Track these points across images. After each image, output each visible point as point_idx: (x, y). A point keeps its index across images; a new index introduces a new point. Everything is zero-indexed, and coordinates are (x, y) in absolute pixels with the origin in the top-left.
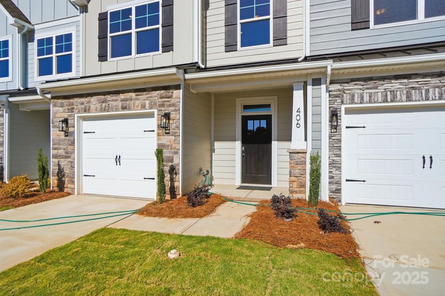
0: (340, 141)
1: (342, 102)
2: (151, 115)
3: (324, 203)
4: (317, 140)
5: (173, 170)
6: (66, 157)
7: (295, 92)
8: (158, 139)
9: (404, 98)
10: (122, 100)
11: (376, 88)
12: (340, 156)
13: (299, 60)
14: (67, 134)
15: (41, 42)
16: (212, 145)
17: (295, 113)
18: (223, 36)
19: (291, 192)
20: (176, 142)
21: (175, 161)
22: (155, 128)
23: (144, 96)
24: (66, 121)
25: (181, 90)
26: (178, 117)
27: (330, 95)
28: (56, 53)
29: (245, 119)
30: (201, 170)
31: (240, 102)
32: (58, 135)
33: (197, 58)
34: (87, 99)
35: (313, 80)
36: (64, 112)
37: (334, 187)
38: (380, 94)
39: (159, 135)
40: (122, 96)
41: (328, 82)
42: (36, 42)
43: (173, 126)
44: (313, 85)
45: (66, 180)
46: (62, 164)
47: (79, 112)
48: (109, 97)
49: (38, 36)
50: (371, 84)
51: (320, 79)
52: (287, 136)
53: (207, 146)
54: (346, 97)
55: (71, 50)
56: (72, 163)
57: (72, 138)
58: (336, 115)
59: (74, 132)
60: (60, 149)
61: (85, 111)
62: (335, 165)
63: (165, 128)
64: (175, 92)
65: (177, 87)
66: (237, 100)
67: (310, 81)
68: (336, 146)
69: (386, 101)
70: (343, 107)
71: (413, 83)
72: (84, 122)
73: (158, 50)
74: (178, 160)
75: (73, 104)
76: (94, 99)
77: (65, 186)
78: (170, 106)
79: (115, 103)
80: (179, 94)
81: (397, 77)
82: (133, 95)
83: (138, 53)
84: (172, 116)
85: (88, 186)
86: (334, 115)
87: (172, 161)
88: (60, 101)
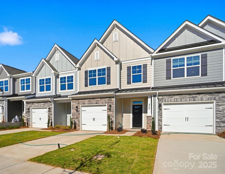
0: (162, 113)
1: (162, 102)
2: (105, 106)
3: (157, 131)
4: (155, 113)
5: (112, 122)
6: (77, 119)
7: (148, 99)
8: (107, 113)
9: (180, 101)
10: (96, 101)
11: (172, 98)
12: (162, 118)
13: (151, 88)
14: (77, 111)
15: (61, 78)
16: (122, 115)
17: (148, 105)
18: (126, 79)
19: (147, 128)
20: (113, 114)
21: (113, 119)
22: (107, 110)
23: (103, 100)
24: (77, 107)
25: (115, 98)
26: (113, 106)
27: (159, 100)
28: (67, 82)
29: (133, 106)
30: (119, 123)
31: (132, 101)
32: (74, 112)
33: (118, 87)
34: (84, 100)
35: (154, 95)
36: (76, 104)
37: (160, 127)
38: (173, 99)
39: (107, 112)
40: (96, 100)
41: (158, 96)
42: (60, 78)
43: (112, 109)
44: (154, 97)
45: (77, 126)
46: (75, 121)
47: (81, 104)
48: (91, 100)
49: (60, 76)
50: (171, 96)
51: (155, 95)
52: (146, 112)
53: (121, 115)
54: (164, 100)
55: (73, 82)
56: (79, 120)
57: (79, 113)
58: (161, 106)
59: (80, 111)
60: (75, 116)
61: (83, 104)
62: (160, 120)
63: (109, 109)
64: (113, 99)
65: (113, 97)
66: (131, 100)
67: (153, 96)
68: (160, 115)
69: (175, 101)
70: (163, 103)
71: (182, 96)
72: (82, 107)
73: (105, 84)
74: (114, 119)
75: (79, 102)
76: (86, 101)
77: (77, 127)
78: (111, 103)
79: (93, 102)
80: (114, 99)
81: (178, 95)
82: (99, 99)
83: (98, 84)
84: (112, 106)
85: (84, 128)
86: (160, 106)
87: (112, 119)
88: (75, 101)
